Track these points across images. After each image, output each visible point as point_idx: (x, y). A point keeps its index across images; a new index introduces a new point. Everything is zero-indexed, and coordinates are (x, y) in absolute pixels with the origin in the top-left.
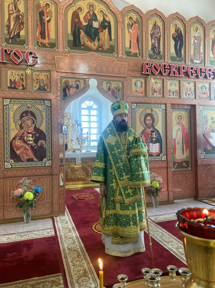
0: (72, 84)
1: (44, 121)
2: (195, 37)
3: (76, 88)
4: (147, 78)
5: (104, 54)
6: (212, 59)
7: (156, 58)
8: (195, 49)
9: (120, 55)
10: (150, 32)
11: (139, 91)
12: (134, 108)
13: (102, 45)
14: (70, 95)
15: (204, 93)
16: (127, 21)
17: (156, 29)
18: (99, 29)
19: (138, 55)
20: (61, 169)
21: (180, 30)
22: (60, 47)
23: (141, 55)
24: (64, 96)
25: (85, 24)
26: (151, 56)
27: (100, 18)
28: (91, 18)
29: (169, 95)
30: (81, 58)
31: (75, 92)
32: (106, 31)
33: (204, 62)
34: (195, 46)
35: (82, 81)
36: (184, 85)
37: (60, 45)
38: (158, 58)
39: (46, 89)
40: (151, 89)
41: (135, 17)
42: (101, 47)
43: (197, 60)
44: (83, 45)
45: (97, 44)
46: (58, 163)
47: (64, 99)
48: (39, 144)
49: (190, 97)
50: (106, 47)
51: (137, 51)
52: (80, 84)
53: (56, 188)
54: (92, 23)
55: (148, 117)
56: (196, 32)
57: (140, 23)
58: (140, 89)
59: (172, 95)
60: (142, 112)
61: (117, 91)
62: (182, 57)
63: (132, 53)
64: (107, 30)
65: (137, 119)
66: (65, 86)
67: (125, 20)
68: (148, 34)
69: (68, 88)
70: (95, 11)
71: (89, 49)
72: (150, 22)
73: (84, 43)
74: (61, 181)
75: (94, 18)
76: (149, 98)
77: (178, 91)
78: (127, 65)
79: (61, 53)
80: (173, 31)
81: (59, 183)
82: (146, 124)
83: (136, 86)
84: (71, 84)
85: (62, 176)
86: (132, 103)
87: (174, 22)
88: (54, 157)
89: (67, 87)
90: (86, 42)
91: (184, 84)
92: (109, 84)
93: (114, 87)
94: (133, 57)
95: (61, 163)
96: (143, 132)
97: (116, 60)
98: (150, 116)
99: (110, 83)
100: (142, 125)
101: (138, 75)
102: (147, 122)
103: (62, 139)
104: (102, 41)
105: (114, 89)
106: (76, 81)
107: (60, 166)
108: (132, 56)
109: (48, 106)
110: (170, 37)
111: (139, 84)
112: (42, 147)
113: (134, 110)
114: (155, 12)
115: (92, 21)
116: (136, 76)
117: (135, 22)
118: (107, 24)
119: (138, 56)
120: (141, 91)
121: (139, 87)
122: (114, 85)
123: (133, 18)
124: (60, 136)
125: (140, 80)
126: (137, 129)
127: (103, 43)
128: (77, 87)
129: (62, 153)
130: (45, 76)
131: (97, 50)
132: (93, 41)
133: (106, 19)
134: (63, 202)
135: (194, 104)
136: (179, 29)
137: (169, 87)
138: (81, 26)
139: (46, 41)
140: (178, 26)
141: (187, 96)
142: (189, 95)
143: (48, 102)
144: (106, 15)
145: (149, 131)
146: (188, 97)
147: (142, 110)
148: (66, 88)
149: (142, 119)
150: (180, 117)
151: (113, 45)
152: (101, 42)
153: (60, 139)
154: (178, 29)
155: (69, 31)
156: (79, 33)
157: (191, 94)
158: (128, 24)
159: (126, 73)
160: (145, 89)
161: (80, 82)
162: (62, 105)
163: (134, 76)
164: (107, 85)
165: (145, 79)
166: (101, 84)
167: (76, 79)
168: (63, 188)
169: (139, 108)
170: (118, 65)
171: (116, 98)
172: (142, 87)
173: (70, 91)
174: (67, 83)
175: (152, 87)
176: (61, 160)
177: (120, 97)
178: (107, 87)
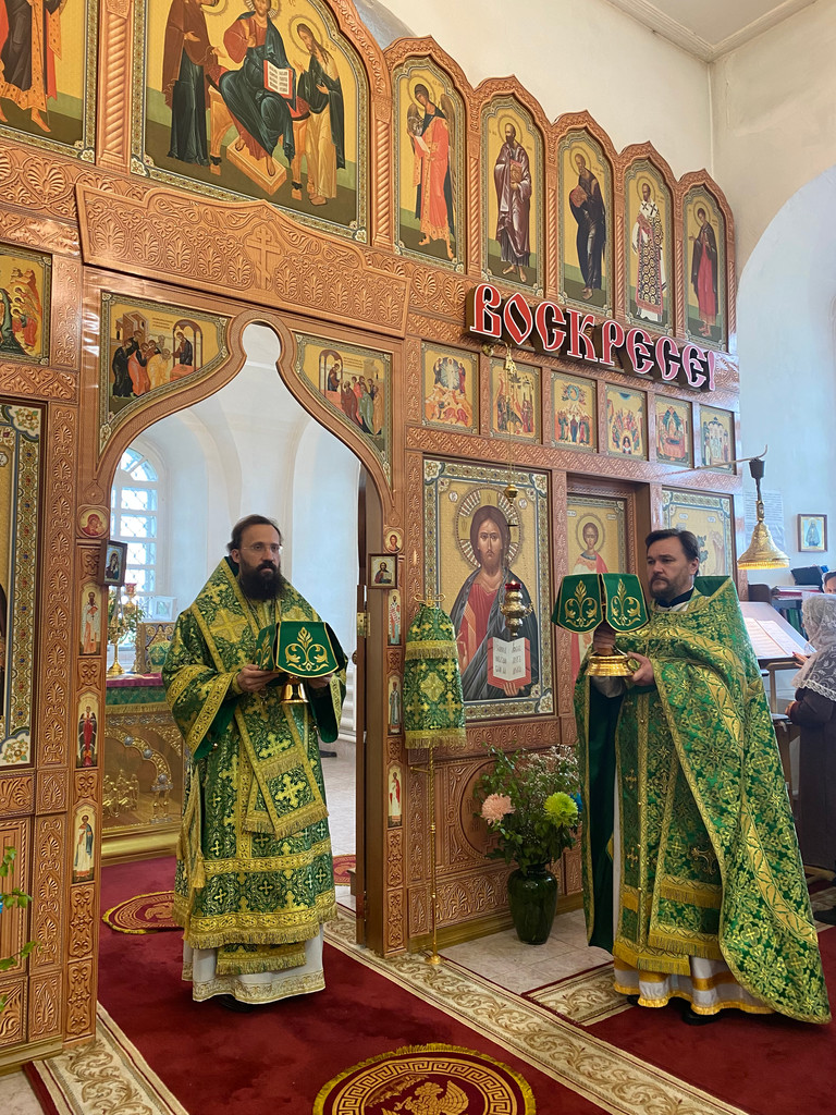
0: (162, 339)
1: (1, 513)
2: (641, 218)
3: (178, 360)
4: (482, 355)
5: (312, 219)
6: (695, 315)
7: (513, 277)
8: (642, 265)
9: (378, 239)
10: (492, 166)
11: (453, 405)
12: (433, 481)
13: (304, 177)
14: (148, 390)
15: (673, 442)
16: (406, 100)
17: (513, 158)
18: (292, 102)
19: (449, 250)
20: (86, 779)
21: (594, 182)
22: (105, 144)
23: (460, 252)
24: (116, 391)
25: (228, 64)
26: (495, 265)
27: (299, 58)
28: (257, 47)
29: (561, 438)
30: (210, 218)
31: (172, 376)
32: (320, 121)
33: (670, 319)
34: (642, 256)
35: (209, 329)
36: (609, 401)
37: (106, 134)
38: (523, 278)
39: (18, 344)
40: (495, 403)
41: (438, 90)
42: (298, 186)
43: (649, 308)
44: (217, 161)
45: (281, 169)
46: (71, 748)
47: (114, 407)
49: (630, 452)
50: (321, 190)
51: (446, 235)
52: (198, 340)
53: (51, 889)
54: (263, 71)
55: (485, 524)
56: (644, 203)
57: (460, 119)
58: (454, 397)
59: (570, 438)
60: (464, 499)
61: (366, 395)
62: (603, 288)
63: (427, 241)
64: (326, 114)
65: (444, 529)
66: (125, 343)
67: (399, 91)
68: (487, 169)
69: (139, 356)
70: (275, 17)
71: (244, 184)
72: (493, 124)
73: (224, 149)
74: (81, 849)
75: (270, 49)
76: (489, 440)
77: (590, 422)
78: (408, 287)
79: (110, 175)
80: (571, 182)
81: (70, 859)
82: (478, 554)
83: (439, 385)
84: (153, 333)
85: (85, 819)
87: (574, 145)
88: (47, 714)
89: (136, 346)
90: (231, 148)
91: (611, 396)
92: (331, 358)
93: (354, 378)
94: (429, 257)
95: (86, 749)
96: (468, 591)
97: (362, 256)
98: (494, 521)
99: (337, 357)
100: (464, 557)
101: (446, 338)
102: (483, 543)
103: (97, 614)
104: (304, 161)
105: (352, 387)
106: (182, 324)
107: (81, 764)
108: (425, 250)
109: (26, 435)
110: (561, 203)
111: (451, 377)
113: (433, 486)
114: (511, 91)
115: (262, 59)
116: (443, 340)
117: (438, 113)
118: (325, 90)
119: (450, 255)
120: (460, 406)
121: (451, 389)
122: (352, 367)
123: (430, 91)
124: (86, 599)
125: (456, 359)
126: (445, 575)
127: (309, 168)
128: (186, 354)
129: (90, 691)
130: (20, 275)
131: (281, 198)
132: (263, 152)
133: (323, 65)
134: (88, 965)
135: (643, 480)
136: (593, 177)
137: (560, 406)
138: (209, 71)
139: (32, 100)
140: (587, 167)
141: (618, 446)
142: (627, 444)
143: (31, 417)
144: (322, 50)
145: (492, 582)
146: (624, 452)
147: (462, 489)
148: (130, 352)
149: (464, 530)
150: (590, 531)
151: (352, 187)
152: (300, 165)
153: (86, 617)
154: (588, 175)
155: (156, 81)
156: (203, 102)
157: (631, 439)
158: (413, 113)
159: (404, 319)
160: (474, 401)
161: (198, 334)
162: (102, 435)
163: (435, 339)
164: (323, 365)
165: (475, 357)
166: (299, 356)
167: (180, 315)
168: (91, 889)
169: (450, 482)
170: (369, 279)
171: (359, 425)
172: (462, 391)
173: (151, 368)
174: (136, 328)
175: (501, 397)
176: (88, 732)
177: (377, 425)
178: (325, 374)
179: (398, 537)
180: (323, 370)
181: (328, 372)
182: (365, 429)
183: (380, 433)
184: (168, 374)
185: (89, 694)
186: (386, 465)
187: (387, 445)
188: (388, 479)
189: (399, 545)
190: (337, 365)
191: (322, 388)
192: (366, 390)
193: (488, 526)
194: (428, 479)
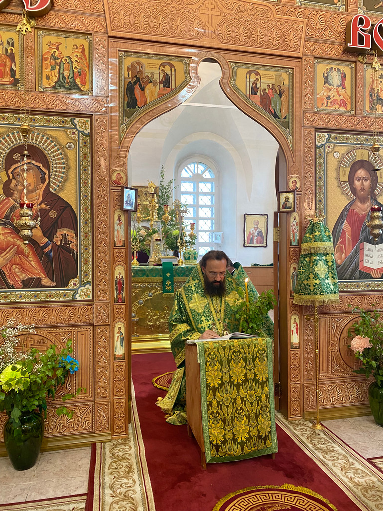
0: (152, 74)
1: (72, 174)
3: (161, 86)
4: (358, 63)
11: (337, 97)
12: (322, 146)
14: (145, 104)
20: (120, 309)
24: (128, 106)
26: (368, 4)
30: (178, 0)
31: (158, 95)
35: (178, 65)
39: (77, 85)
40: (367, 93)
46: (111, 294)
47: (127, 115)
48: (58, 239)
52: (173, 73)
53: (103, 362)
55: (359, 171)
58: (337, 92)
60: (344, 156)
61: (276, 95)
65: (329, 175)
66: (132, 78)
69: (140, 85)
74: (118, 344)
76: (362, 117)
78: (305, 25)
81: (112, 348)
82: (354, 190)
83: (327, 85)
84: (147, 72)
85: (120, 329)
86: (316, 132)
88: (98, 276)
89: (138, 80)
92: (253, 75)
93: (269, 86)
94: (321, 5)
95: (119, 294)
96: (346, 213)
97: (273, 9)
99: (257, 74)
100: (344, 192)
101: (333, 54)
102: (357, 183)
103: (122, 225)
105: (267, 91)
106: (163, 65)
107: (116, 302)
109: (83, 133)
111: (335, 79)
112: (65, 248)
113: (322, 149)
116: (329, 56)
119: (335, 1)
120: (341, 97)
121: (335, 87)
122: (267, 79)
124: (116, 218)
125: (339, 67)
126: (329, 203)
128: (166, 82)
129: (120, 265)
130: (77, 48)
134: (123, 401)
143: (85, 123)
145: (362, 208)
147: (342, 150)
148: (135, 83)
149: (344, 175)
153: (116, 227)
159: (302, 45)
160: (352, 93)
161: (173, 69)
162: (121, 131)
163: (324, 56)
164: (248, 80)
165: (353, 65)
166: (233, 75)
167: (163, 60)
168: (123, 364)
169: (334, 146)
170: (278, 23)
171: (272, 114)
172: (343, 87)
173: (147, 91)
174: (138, 70)
175: (372, 89)
176: (120, 285)
177: (283, 113)
178: (249, 85)
179: (298, 181)
180: (248, 83)
181: (251, 84)
182: (275, 116)
183: (285, 118)
184: (156, 94)
185: (119, 267)
186: (290, 137)
187: (290, 124)
188: (291, 145)
189: (298, 185)
190: (257, 79)
191: (248, 93)
192: (276, 92)
193: (361, 173)
194: (319, 144)
